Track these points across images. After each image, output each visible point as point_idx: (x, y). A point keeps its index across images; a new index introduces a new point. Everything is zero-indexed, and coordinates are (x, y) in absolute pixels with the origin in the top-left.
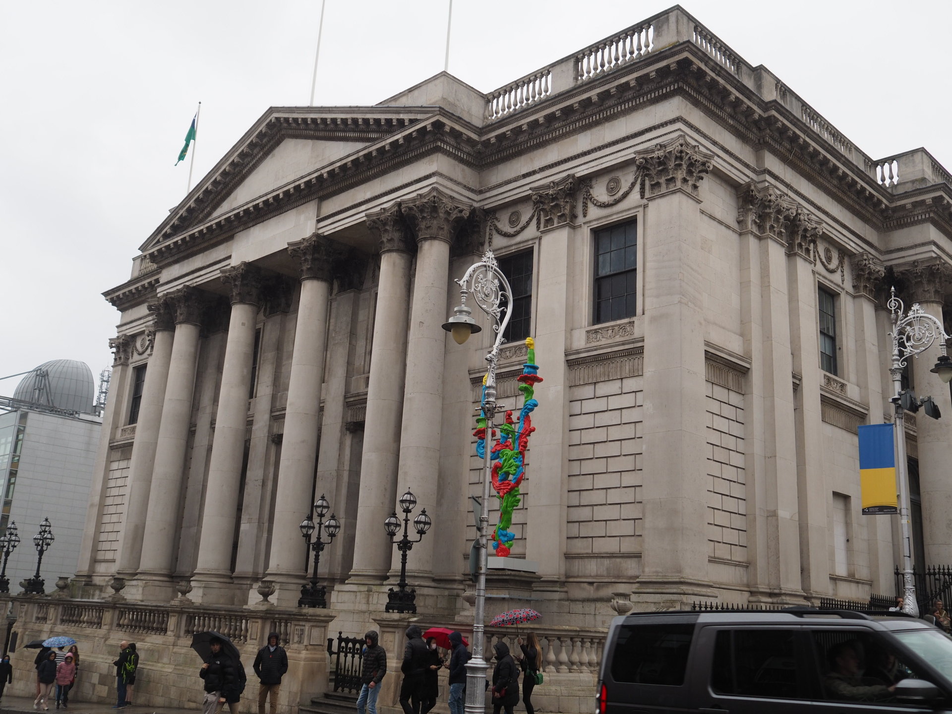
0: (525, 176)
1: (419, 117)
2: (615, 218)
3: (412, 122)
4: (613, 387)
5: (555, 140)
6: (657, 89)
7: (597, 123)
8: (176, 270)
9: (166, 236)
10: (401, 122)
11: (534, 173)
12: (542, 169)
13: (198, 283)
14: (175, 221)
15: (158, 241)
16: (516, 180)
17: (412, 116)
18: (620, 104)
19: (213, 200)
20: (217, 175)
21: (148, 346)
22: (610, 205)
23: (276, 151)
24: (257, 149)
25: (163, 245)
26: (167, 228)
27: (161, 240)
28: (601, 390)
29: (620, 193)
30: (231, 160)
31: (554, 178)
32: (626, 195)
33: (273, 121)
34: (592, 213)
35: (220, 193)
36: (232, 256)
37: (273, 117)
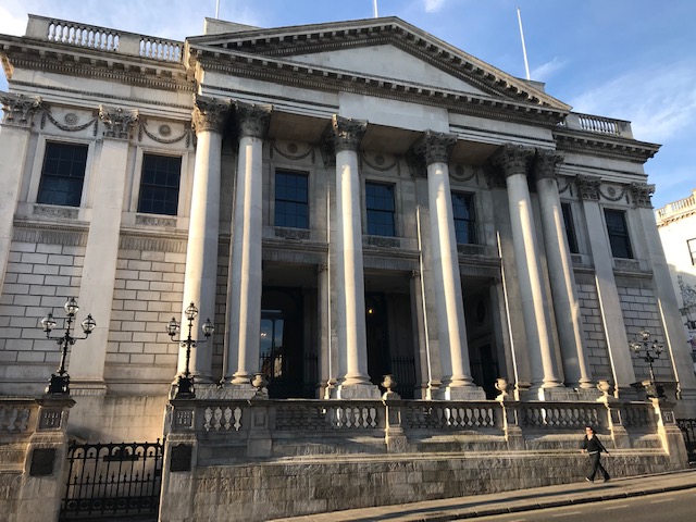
1: (553, 104)
2: (616, 208)
3: (545, 104)
4: (636, 292)
5: (581, 153)
9: (232, 46)
10: (535, 100)
11: (574, 165)
12: (578, 165)
13: (280, 110)
14: (253, 40)
15: (220, 46)
17: (547, 102)
19: (300, 46)
20: (321, 32)
21: (86, 126)
22: (613, 200)
23: (379, 47)
24: (365, 36)
25: (234, 53)
26: (239, 41)
27: (226, 46)
28: (630, 291)
29: (616, 196)
30: (340, 29)
31: (585, 173)
32: (620, 198)
33: (394, 27)
34: (603, 200)
35: (310, 45)
36: (341, 107)
37: (395, 25)
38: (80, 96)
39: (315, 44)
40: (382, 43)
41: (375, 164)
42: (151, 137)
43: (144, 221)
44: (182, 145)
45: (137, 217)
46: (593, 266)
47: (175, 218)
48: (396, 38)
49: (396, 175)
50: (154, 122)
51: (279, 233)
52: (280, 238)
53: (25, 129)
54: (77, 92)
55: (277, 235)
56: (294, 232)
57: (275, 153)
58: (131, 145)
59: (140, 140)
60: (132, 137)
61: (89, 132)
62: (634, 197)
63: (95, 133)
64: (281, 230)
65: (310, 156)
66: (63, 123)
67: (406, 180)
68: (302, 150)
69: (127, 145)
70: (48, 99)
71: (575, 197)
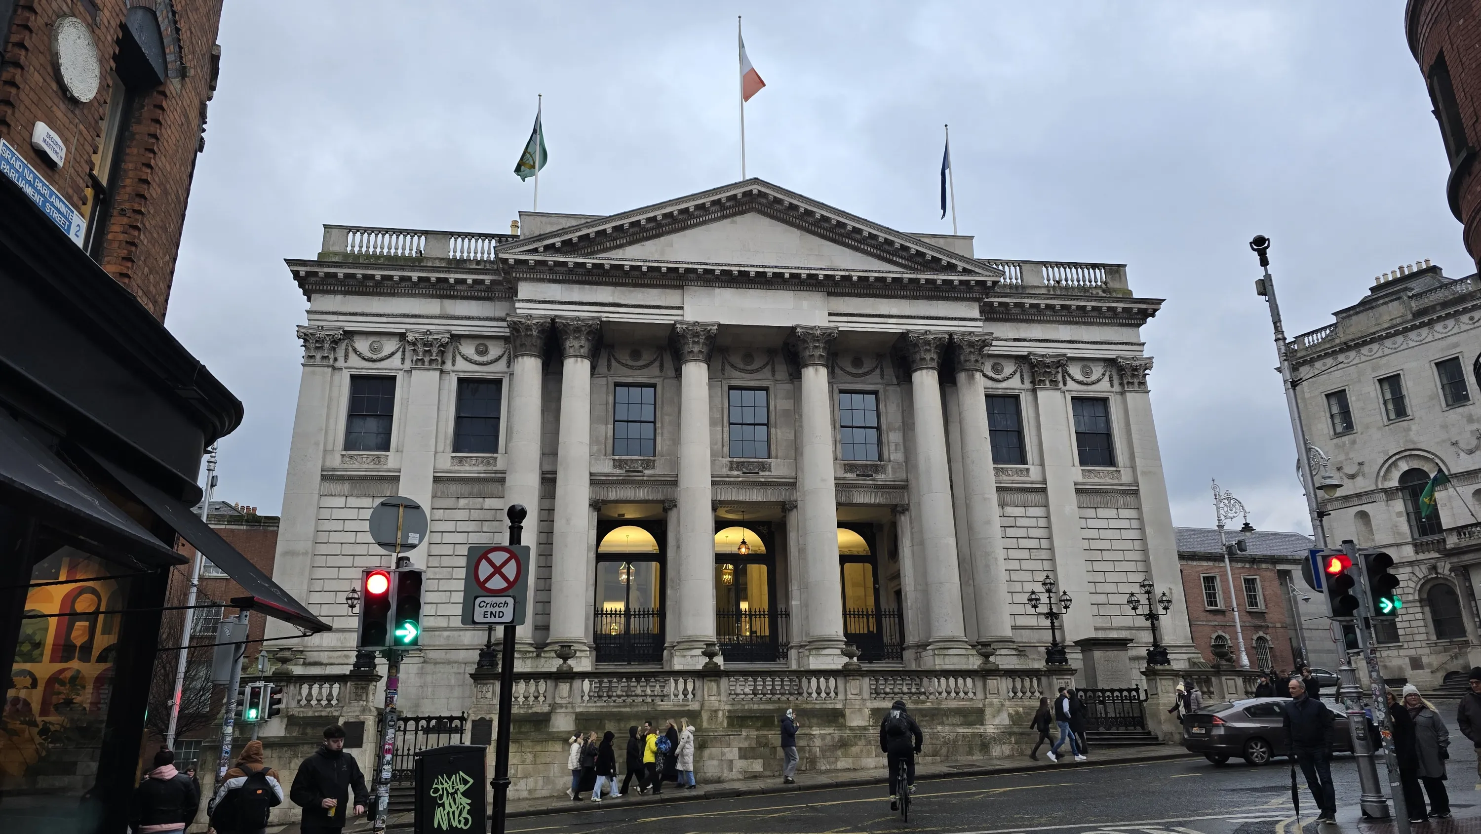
0: (1015, 340)
1: (977, 270)
2: (1091, 395)
3: (966, 271)
4: (1112, 513)
5: (1040, 322)
6: (1128, 318)
7: (1077, 323)
8: (555, 291)
9: (549, 248)
10: (951, 268)
11: (1025, 340)
12: (1031, 340)
13: (611, 320)
14: (574, 237)
15: (535, 250)
16: (1006, 340)
17: (969, 267)
18: (1099, 318)
19: (634, 234)
20: (659, 213)
21: (393, 354)
22: (1087, 384)
23: (738, 219)
24: (716, 208)
25: (551, 258)
26: (557, 241)
27: (541, 250)
28: (1102, 513)
29: (1094, 378)
30: (683, 206)
31: (1041, 350)
32: (1099, 380)
33: (755, 192)
34: (1071, 385)
35: (647, 230)
36: (685, 308)
37: (755, 188)
38: (384, 319)
39: (652, 229)
40: (742, 213)
41: (742, 366)
42: (466, 359)
43: (461, 460)
44: (501, 366)
45: (453, 457)
46: (1044, 482)
47: (495, 455)
48: (761, 204)
49: (771, 378)
50: (468, 341)
51: (618, 464)
52: (618, 471)
53: (328, 366)
54: (380, 315)
55: (614, 467)
56: (637, 461)
57: (613, 363)
58: (442, 372)
59: (453, 365)
60: (443, 363)
61: (396, 361)
62: (1121, 377)
63: (403, 360)
64: (620, 461)
65: (657, 364)
66: (368, 355)
67: (782, 381)
68: (646, 357)
69: (438, 373)
70: (349, 327)
71: (1028, 385)
